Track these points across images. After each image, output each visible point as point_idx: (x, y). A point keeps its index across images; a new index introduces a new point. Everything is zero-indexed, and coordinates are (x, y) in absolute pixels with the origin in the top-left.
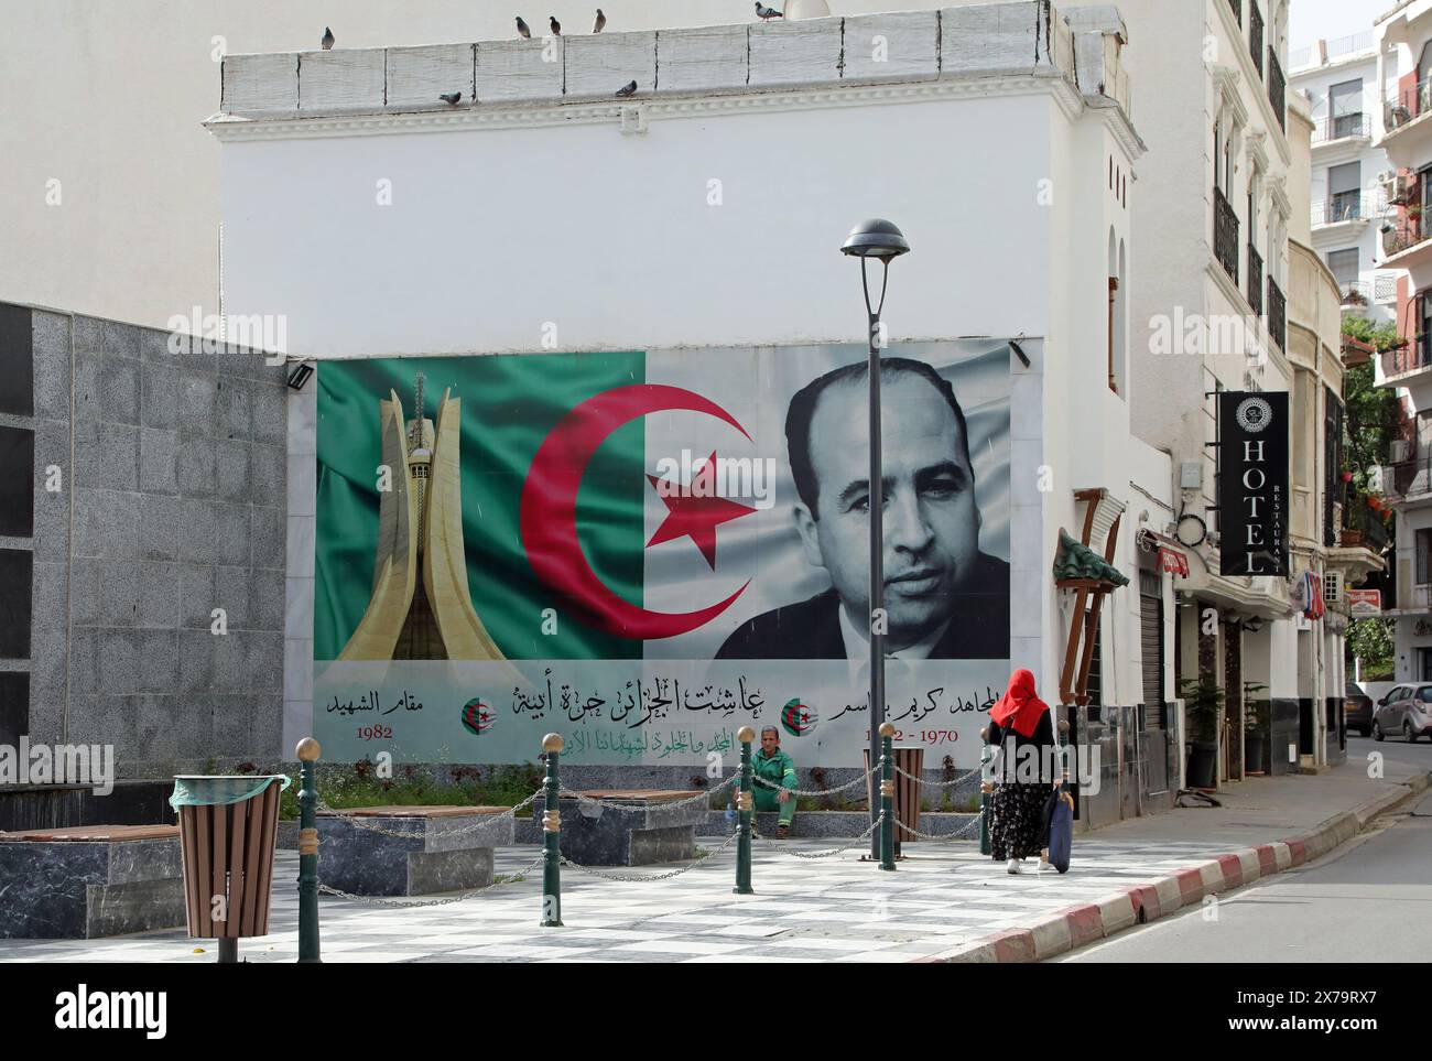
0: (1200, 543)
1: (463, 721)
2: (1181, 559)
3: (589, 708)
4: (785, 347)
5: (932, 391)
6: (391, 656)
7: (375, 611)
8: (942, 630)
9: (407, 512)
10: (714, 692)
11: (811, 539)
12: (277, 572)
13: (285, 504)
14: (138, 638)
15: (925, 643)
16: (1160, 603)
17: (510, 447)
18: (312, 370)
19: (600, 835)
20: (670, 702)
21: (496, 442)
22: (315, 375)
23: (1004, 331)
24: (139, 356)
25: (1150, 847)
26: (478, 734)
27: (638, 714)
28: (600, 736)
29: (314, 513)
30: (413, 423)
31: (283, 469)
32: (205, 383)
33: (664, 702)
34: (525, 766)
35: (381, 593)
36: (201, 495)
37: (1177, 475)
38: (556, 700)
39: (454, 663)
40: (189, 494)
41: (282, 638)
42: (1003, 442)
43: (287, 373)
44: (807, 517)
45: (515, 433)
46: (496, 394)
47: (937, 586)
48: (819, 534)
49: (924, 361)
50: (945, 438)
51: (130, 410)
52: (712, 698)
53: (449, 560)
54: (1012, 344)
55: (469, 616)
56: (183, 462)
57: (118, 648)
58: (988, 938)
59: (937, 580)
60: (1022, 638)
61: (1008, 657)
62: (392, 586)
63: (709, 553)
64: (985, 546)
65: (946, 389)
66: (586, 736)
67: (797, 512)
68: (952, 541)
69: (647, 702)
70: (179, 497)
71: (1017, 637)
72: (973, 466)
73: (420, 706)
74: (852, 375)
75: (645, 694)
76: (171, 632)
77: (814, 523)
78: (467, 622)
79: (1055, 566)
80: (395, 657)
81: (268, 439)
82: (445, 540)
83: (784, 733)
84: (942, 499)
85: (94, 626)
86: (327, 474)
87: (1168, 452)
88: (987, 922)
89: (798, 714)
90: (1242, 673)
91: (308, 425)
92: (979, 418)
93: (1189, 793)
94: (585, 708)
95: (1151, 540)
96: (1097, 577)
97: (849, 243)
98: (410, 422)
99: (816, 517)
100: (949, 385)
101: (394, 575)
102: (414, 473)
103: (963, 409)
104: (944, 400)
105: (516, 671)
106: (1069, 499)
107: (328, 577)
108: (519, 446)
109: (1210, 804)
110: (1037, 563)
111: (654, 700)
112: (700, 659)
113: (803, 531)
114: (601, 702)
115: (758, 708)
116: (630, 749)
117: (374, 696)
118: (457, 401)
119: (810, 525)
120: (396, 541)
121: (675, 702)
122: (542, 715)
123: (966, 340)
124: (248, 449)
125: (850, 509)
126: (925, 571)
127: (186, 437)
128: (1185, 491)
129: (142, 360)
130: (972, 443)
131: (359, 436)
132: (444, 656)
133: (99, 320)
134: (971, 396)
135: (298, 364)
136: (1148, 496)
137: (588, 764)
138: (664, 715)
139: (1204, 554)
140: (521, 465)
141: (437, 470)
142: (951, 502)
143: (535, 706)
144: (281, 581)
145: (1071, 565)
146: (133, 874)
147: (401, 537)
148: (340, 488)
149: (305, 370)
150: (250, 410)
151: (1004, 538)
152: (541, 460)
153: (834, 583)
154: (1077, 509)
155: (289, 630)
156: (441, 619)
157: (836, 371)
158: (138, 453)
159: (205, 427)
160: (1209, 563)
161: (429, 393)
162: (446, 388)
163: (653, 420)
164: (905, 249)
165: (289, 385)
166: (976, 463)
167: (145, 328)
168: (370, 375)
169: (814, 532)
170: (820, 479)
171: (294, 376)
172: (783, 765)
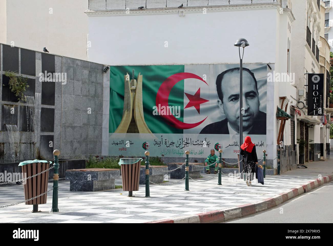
0: (303, 108)
1: (143, 147)
2: (299, 112)
3: (171, 144)
4: (216, 64)
5: (249, 75)
6: (126, 132)
7: (123, 122)
8: (251, 128)
9: (130, 100)
10: (199, 141)
11: (221, 107)
12: (101, 113)
13: (103, 98)
14: (73, 128)
15: (248, 131)
16: (294, 122)
17: (154, 86)
18: (109, 68)
19: (182, 172)
20: (189, 143)
21: (150, 85)
22: (109, 69)
23: (266, 62)
24: (74, 65)
25: (299, 177)
26: (146, 150)
27: (182, 146)
28: (174, 150)
29: (109, 100)
30: (132, 80)
31: (102, 90)
32: (87, 71)
33: (188, 143)
34: (157, 157)
35: (124, 118)
36: (86, 96)
37: (298, 93)
38: (164, 143)
39: (141, 134)
40: (84, 96)
41: (102, 128)
42: (265, 87)
43: (103, 69)
44: (220, 102)
45: (155, 83)
46: (150, 74)
47: (250, 118)
48: (223, 106)
49: (247, 68)
50: (252, 85)
51: (72, 77)
52: (199, 142)
53: (140, 111)
54: (267, 65)
55: (144, 124)
56: (83, 89)
57: (69, 130)
58: (280, 194)
59: (250, 117)
60: (269, 130)
61: (266, 134)
62: (127, 117)
63: (198, 110)
64: (261, 110)
65: (252, 74)
66: (170, 151)
67: (218, 101)
68: (253, 108)
69: (184, 143)
70: (82, 96)
71: (268, 130)
72: (258, 92)
73: (133, 143)
74: (231, 71)
75: (184, 141)
76: (80, 126)
77: (222, 104)
78: (143, 125)
79: (276, 114)
80: (127, 132)
81: (99, 83)
82: (139, 107)
83: (215, 151)
84: (251, 99)
85: (65, 125)
86: (112, 91)
87: (296, 87)
88: (277, 191)
89: (218, 146)
90: (309, 137)
91: (108, 80)
92: (260, 81)
93: (300, 165)
94: (170, 144)
95: (294, 108)
96: (286, 117)
97: (236, 44)
98: (131, 80)
99: (223, 103)
100: (253, 73)
101: (127, 114)
102: (132, 91)
103: (256, 79)
104: (252, 77)
105: (155, 136)
106: (278, 99)
107: (112, 114)
108: (156, 86)
109: (305, 168)
110: (273, 114)
111: (186, 143)
112: (196, 134)
113: (220, 106)
114: (174, 143)
115: (209, 145)
116: (180, 154)
117: (122, 141)
118: (142, 75)
119: (221, 104)
120: (128, 107)
121: (190, 143)
122: (160, 146)
123: (257, 64)
124: (95, 86)
125: (230, 101)
126: (247, 115)
127: (83, 83)
128: (300, 96)
129: (75, 66)
130: (258, 87)
131: (119, 83)
132: (138, 132)
133: (67, 57)
134: (258, 76)
135: (106, 67)
136: (292, 97)
137: (170, 157)
138: (188, 146)
139: (304, 111)
140: (156, 90)
141: (137, 91)
142: (253, 100)
143: (159, 144)
144: (102, 115)
145: (280, 114)
146: (102, 178)
147: (129, 106)
148: (115, 94)
149: (108, 68)
150: (96, 77)
151: (265, 108)
152: (161, 89)
153: (226, 117)
154: (280, 101)
155: (103, 126)
156: (138, 124)
157: (228, 70)
158: (74, 87)
159: (87, 81)
160: (305, 113)
161: (135, 73)
162: (139, 73)
163: (186, 80)
164: (248, 45)
165: (104, 71)
166: (259, 91)
167: (75, 59)
168: (122, 69)
169: (222, 106)
170: (224, 94)
171: (105, 69)
172: (216, 158)
